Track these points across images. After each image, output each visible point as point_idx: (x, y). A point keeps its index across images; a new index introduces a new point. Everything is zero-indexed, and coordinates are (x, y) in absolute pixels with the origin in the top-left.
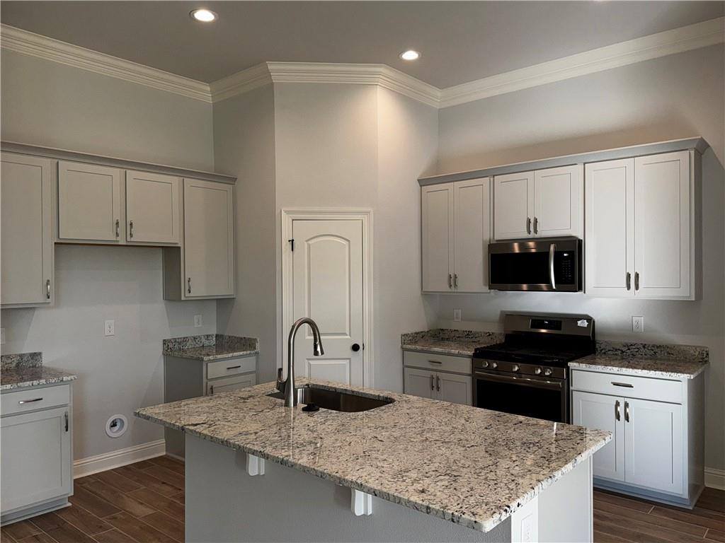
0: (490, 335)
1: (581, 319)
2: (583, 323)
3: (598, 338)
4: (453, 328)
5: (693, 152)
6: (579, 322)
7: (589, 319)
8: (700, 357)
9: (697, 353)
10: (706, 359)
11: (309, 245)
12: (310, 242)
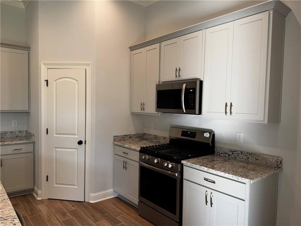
0: (164, 138)
1: (206, 132)
2: (207, 135)
3: (217, 145)
4: (150, 134)
5: (272, 12)
6: (205, 134)
7: (211, 132)
8: (276, 164)
9: (274, 161)
10: (280, 166)
11: (56, 83)
12: (57, 82)
